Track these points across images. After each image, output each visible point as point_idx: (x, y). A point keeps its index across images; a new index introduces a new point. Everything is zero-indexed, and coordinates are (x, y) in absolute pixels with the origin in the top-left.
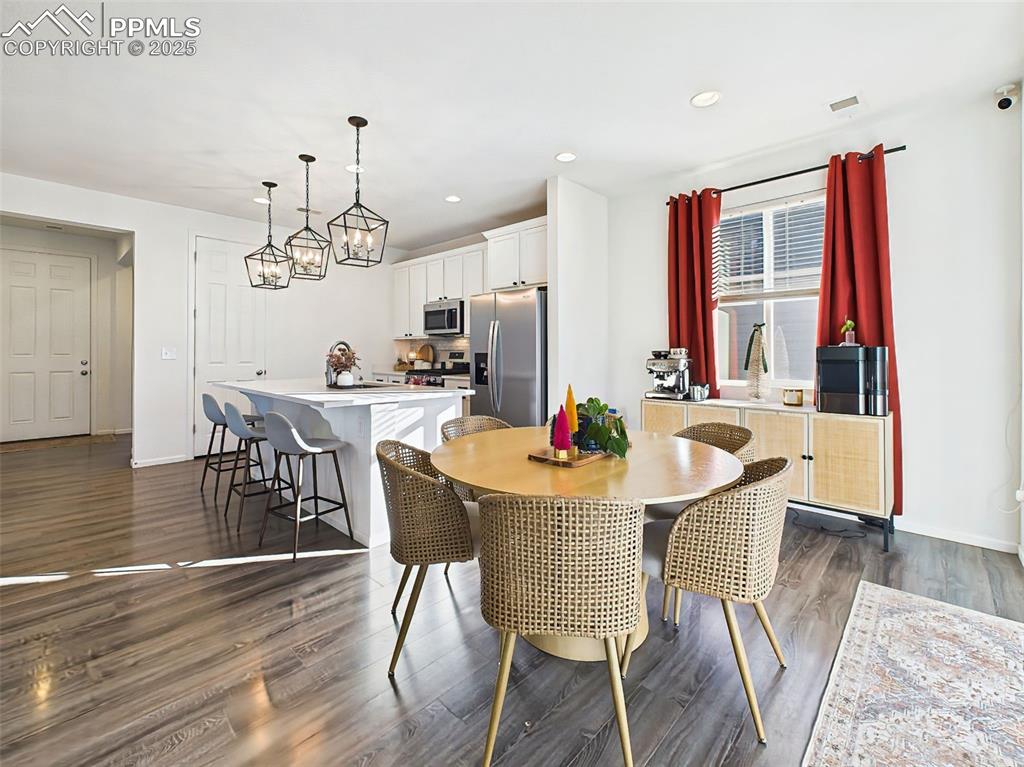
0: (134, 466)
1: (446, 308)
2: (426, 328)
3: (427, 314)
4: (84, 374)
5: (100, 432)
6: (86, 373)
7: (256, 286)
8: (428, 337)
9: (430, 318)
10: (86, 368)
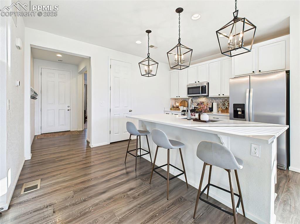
0: (91, 147)
1: (201, 86)
2: (188, 94)
3: (189, 89)
4: (68, 110)
5: (73, 130)
6: (69, 110)
7: (143, 75)
8: (188, 97)
9: (190, 90)
10: (69, 108)
